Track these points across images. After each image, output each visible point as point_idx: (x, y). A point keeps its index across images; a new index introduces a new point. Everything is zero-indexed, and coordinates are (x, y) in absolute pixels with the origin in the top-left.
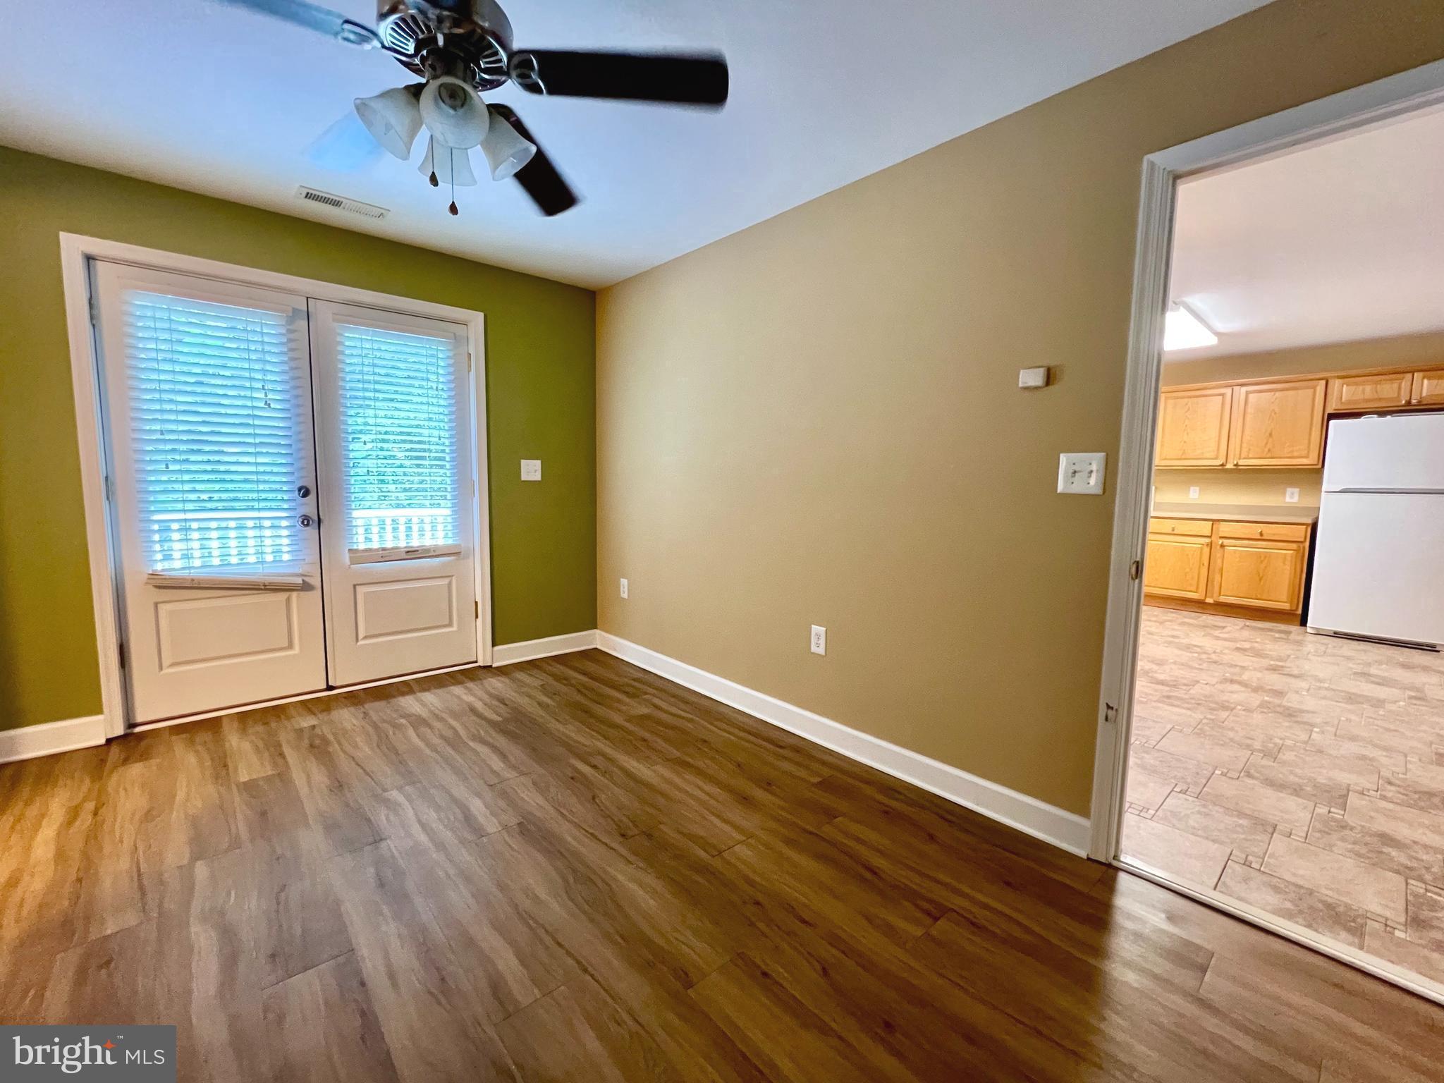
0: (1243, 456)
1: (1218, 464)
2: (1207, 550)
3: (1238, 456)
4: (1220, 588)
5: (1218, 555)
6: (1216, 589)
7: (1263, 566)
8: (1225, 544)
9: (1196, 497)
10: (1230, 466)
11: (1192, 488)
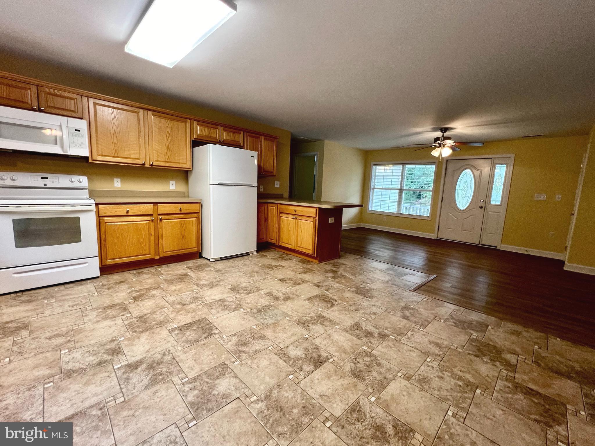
0: (155, 160)
1: (141, 163)
2: (151, 224)
4: (163, 247)
5: (159, 227)
6: (161, 249)
7: (183, 229)
9: (120, 186)
10: (147, 165)
11: (115, 179)
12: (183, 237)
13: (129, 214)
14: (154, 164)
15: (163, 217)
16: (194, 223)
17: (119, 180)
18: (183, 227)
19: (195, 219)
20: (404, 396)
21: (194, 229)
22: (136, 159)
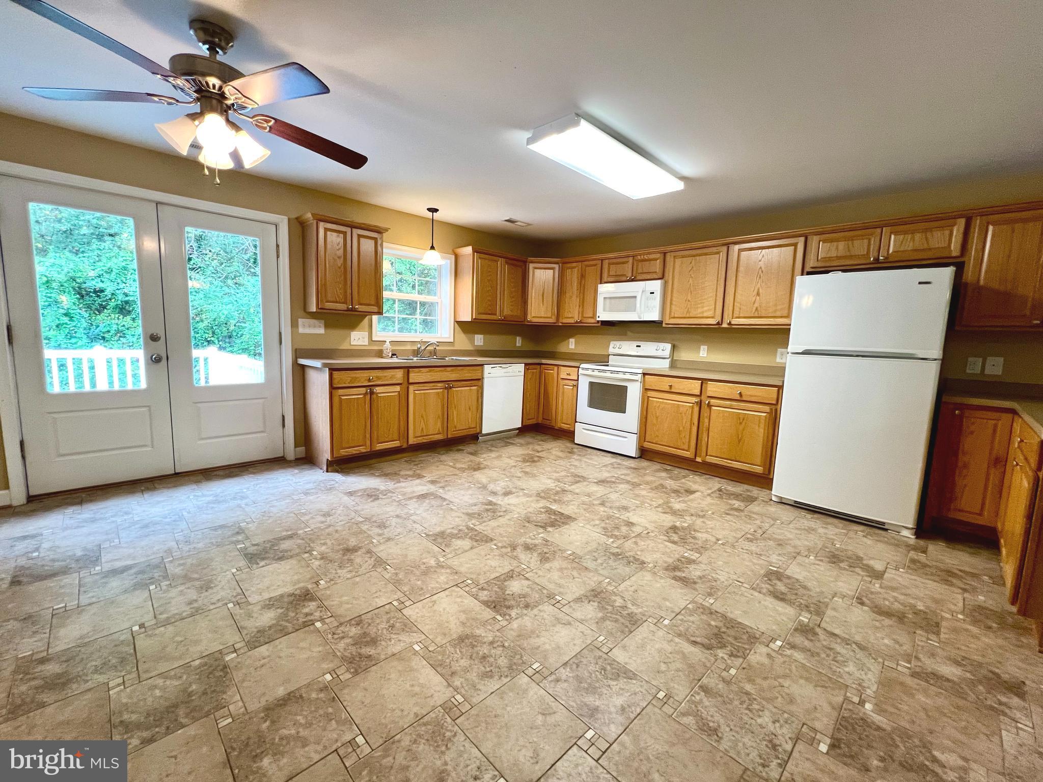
0: (735, 316)
1: (715, 323)
2: (696, 409)
3: (731, 316)
4: (707, 447)
5: (706, 415)
6: (704, 449)
7: (741, 428)
8: (711, 404)
9: (705, 355)
10: (725, 325)
11: (702, 347)
12: (739, 441)
13: (673, 390)
14: (733, 323)
15: (713, 401)
16: (763, 421)
17: (706, 347)
18: (741, 423)
19: (765, 414)
20: (412, 686)
21: (760, 432)
22: (709, 317)
